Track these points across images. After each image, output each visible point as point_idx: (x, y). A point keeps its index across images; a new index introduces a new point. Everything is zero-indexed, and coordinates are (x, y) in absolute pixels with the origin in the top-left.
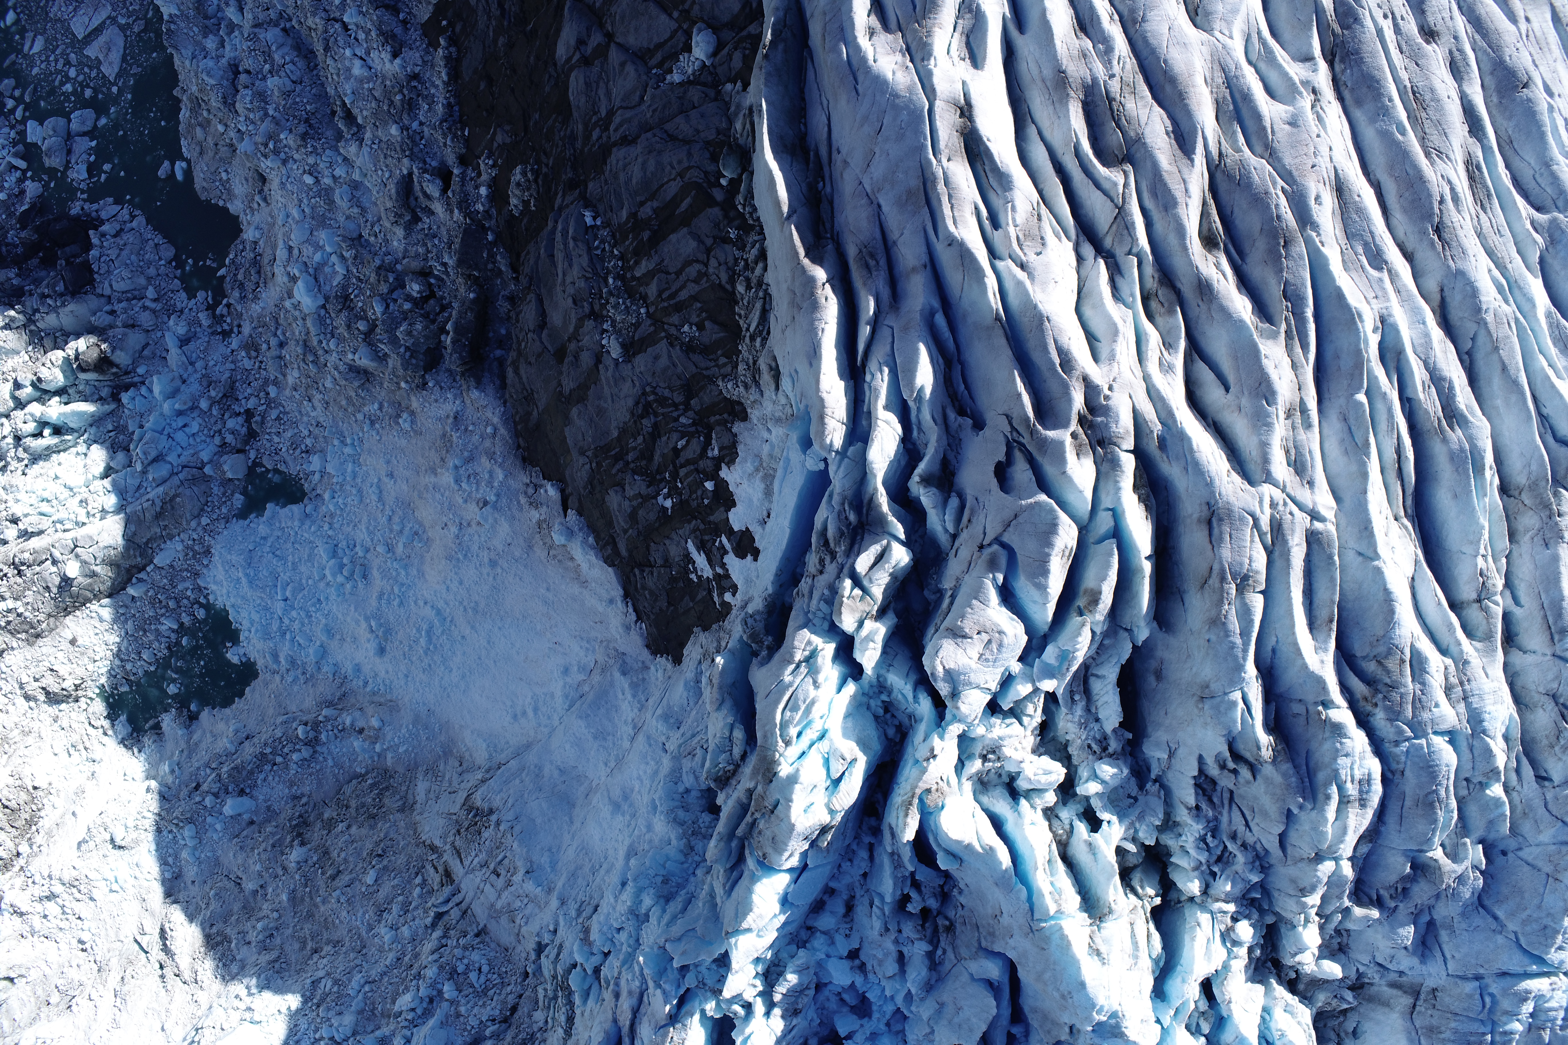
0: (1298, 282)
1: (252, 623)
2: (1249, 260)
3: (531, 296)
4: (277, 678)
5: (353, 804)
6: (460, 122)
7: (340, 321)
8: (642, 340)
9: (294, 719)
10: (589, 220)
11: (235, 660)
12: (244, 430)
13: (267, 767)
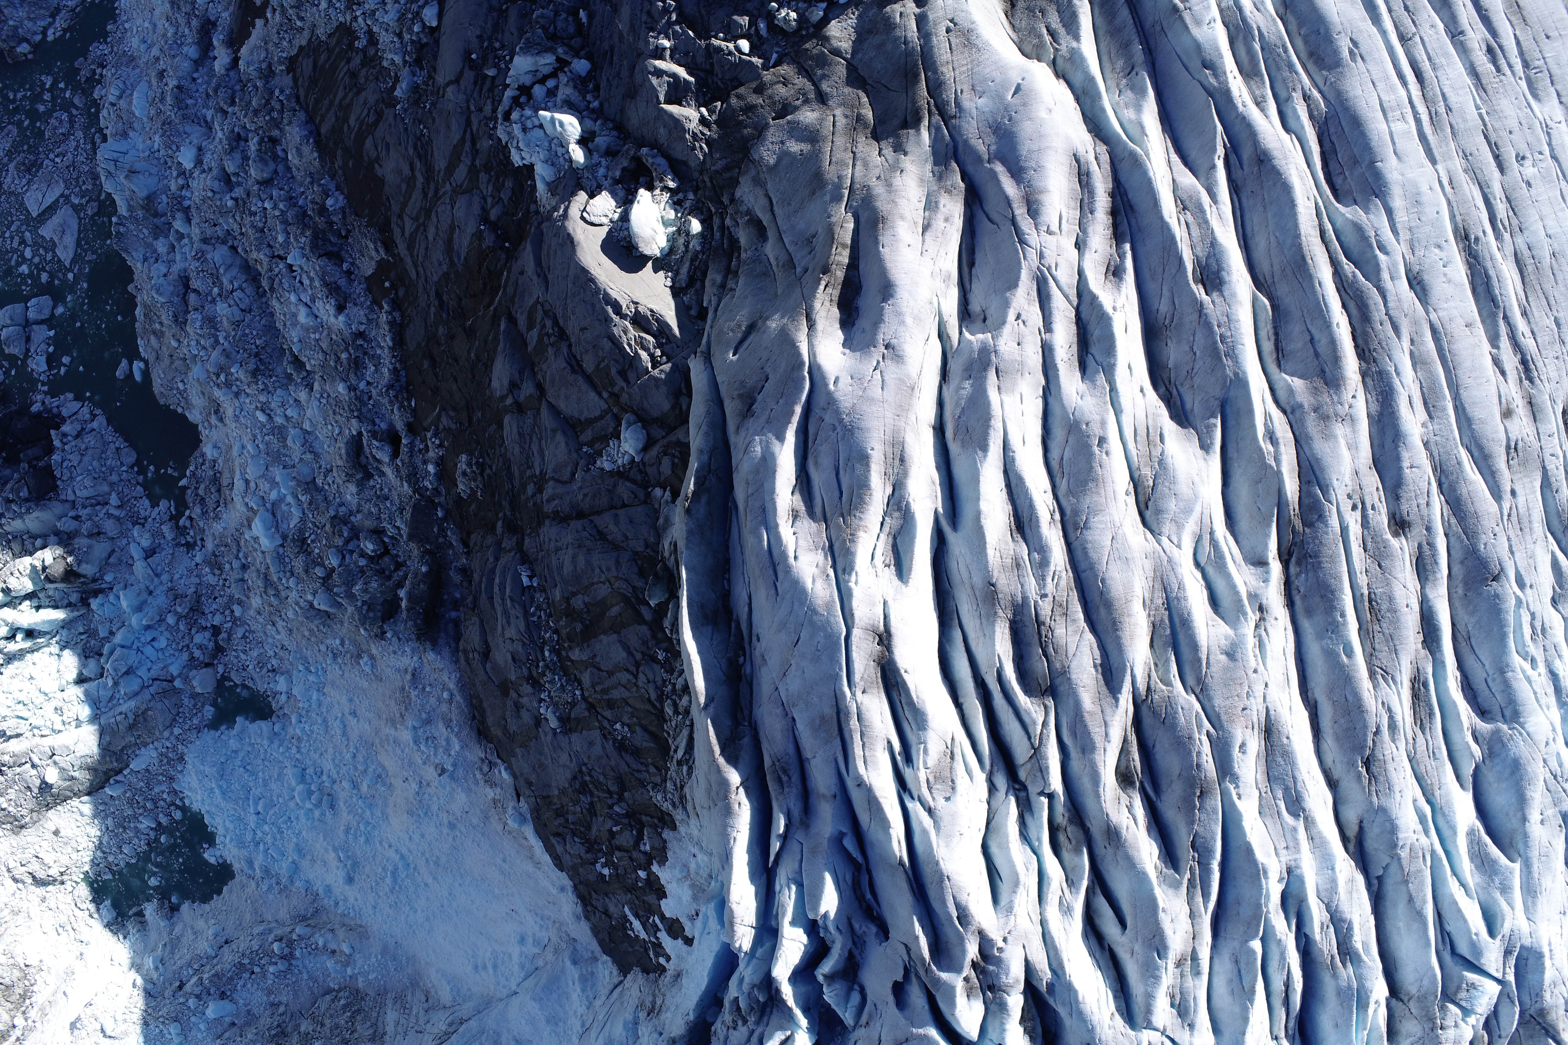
0: (1208, 836)
1: (227, 830)
2: (1163, 798)
3: (475, 619)
4: (253, 884)
5: (327, 1022)
6: (408, 392)
7: (298, 564)
8: (578, 720)
9: (270, 931)
10: (525, 581)
11: (212, 861)
12: (211, 645)
13: (246, 975)
